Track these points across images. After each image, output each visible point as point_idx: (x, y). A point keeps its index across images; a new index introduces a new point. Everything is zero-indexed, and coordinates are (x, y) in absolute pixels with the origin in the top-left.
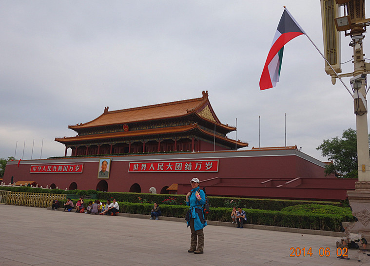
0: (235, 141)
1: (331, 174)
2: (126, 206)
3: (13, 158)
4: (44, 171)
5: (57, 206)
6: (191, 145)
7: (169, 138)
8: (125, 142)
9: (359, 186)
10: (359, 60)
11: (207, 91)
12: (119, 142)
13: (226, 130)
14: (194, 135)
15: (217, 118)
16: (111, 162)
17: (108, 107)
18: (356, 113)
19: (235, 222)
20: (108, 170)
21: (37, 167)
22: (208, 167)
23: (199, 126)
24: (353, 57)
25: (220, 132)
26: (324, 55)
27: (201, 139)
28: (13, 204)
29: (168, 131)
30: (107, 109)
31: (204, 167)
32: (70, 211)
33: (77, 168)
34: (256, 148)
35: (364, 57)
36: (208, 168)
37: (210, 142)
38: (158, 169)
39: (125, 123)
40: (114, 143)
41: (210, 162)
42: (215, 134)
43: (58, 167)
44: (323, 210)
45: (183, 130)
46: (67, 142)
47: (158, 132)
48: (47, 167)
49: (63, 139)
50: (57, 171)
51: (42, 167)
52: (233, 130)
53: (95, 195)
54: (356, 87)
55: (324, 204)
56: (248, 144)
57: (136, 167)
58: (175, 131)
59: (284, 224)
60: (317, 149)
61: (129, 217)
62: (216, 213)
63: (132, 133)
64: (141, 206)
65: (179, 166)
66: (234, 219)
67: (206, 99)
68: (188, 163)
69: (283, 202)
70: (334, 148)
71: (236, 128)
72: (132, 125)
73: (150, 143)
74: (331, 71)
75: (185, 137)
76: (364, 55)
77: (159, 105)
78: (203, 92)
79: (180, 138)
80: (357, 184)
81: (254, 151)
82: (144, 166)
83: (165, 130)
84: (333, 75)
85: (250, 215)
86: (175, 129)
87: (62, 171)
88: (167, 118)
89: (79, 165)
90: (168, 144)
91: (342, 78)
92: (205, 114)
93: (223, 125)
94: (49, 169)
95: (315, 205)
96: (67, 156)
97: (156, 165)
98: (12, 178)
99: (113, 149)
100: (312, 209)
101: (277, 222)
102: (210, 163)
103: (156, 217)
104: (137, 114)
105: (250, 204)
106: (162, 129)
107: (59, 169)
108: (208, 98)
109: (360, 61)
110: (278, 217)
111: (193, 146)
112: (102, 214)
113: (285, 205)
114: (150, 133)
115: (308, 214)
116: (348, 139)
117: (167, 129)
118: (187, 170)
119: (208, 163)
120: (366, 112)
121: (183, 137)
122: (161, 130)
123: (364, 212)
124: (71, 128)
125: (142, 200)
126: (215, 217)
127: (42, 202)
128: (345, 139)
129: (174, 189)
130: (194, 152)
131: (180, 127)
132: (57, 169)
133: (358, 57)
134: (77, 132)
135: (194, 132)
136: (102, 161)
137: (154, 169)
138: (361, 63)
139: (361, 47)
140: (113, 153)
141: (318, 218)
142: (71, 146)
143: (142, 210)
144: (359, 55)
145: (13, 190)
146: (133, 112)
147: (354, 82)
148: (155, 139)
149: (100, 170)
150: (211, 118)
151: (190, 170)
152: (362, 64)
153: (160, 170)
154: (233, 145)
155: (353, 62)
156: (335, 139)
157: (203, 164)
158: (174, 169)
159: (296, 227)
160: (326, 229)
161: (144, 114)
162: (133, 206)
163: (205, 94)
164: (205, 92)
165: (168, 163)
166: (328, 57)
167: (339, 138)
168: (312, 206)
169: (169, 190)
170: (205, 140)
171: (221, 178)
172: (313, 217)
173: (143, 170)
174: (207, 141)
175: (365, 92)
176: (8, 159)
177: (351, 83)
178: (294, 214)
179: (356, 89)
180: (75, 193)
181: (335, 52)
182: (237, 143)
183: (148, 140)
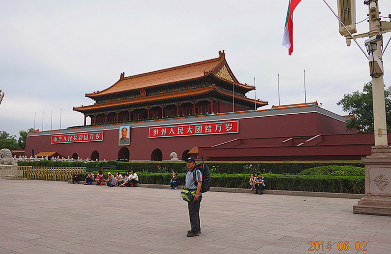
0: (254, 100)
1: (353, 129)
2: (145, 177)
3: (33, 129)
4: (65, 141)
5: (77, 179)
6: (210, 107)
7: (187, 102)
8: (143, 107)
9: (375, 150)
10: (375, 18)
11: (223, 51)
12: (138, 108)
13: (244, 89)
14: (212, 97)
15: (235, 78)
16: (131, 128)
17: (124, 73)
18: (372, 75)
19: (254, 189)
20: (128, 136)
21: (58, 137)
22: (229, 128)
23: (216, 88)
24: (368, 15)
25: (239, 92)
26: (337, 15)
27: (220, 100)
28: (34, 179)
29: (186, 94)
30: (122, 75)
31: (224, 129)
32: (91, 184)
33: (98, 137)
34: (276, 107)
35: (380, 15)
36: (228, 130)
37: (230, 103)
38: (178, 133)
39: (142, 88)
40: (132, 109)
41: (230, 123)
42: (233, 95)
43: (78, 136)
44: (342, 171)
45: (201, 92)
46: (86, 111)
47: (176, 96)
48: (67, 137)
49: (81, 108)
50: (78, 140)
51: (63, 137)
52: (253, 89)
53: (115, 166)
54: (371, 49)
55: (343, 164)
56: (267, 103)
57: (156, 132)
58: (193, 93)
59: (303, 188)
60: (337, 104)
61: (149, 187)
62: (234, 180)
63: (149, 98)
64: (160, 176)
65: (199, 129)
66: (253, 185)
67: (222, 59)
68: (208, 125)
69: (302, 164)
70: (355, 102)
71: (255, 87)
72: (149, 90)
73: (169, 107)
74: (345, 32)
75: (204, 100)
76: (380, 13)
77: (175, 67)
78: (220, 52)
79: (199, 100)
80: (374, 148)
81: (274, 110)
82: (164, 131)
83: (183, 93)
84: (348, 36)
85: (269, 181)
86: (193, 91)
87: (83, 140)
88: (184, 80)
89: (99, 133)
90: (187, 107)
91: (357, 39)
92: (223, 75)
93: (241, 84)
94: (70, 138)
95: (334, 166)
96: (87, 125)
97: (175, 129)
98: (33, 151)
99: (132, 116)
100: (331, 171)
101: (295, 186)
102: (230, 125)
103: (175, 186)
104: (154, 78)
105: (269, 168)
106: (180, 92)
107: (80, 138)
108: (225, 58)
109: (376, 20)
110: (296, 181)
111: (212, 108)
112: (122, 186)
113: (304, 167)
114: (168, 97)
115: (326, 177)
116: (369, 93)
117: (185, 92)
118: (208, 133)
119: (227, 125)
120: (382, 74)
121: (201, 100)
122: (178, 94)
123: (380, 177)
124: (88, 97)
125: (162, 169)
126: (234, 184)
127: (63, 176)
128: (366, 93)
129: (195, 152)
130: (213, 114)
131: (198, 89)
132: (78, 138)
133: (374, 16)
134: (95, 100)
135: (213, 94)
136: (121, 128)
137: (174, 133)
138: (377, 21)
139: (377, 5)
140: (132, 119)
141: (336, 181)
142: (89, 114)
143: (161, 180)
144: (374, 13)
145: (34, 164)
146: (150, 77)
147: (369, 44)
148: (174, 103)
149: (121, 137)
150: (229, 78)
151: (210, 133)
152: (377, 23)
153: (180, 134)
154: (253, 105)
155: (368, 21)
156: (355, 93)
157: (223, 126)
158: (194, 133)
159: (314, 191)
160: (344, 192)
161: (161, 78)
162: (152, 176)
163: (222, 54)
164: (222, 52)
165: (188, 127)
166: (341, 17)
167: (360, 92)
168: (331, 167)
169: (190, 154)
170: (224, 101)
171: (241, 139)
172: (331, 180)
173: (163, 135)
174: (226, 102)
175: (382, 52)
176: (28, 131)
177: (366, 45)
178: (312, 177)
179: (371, 51)
180: (95, 165)
181: (349, 11)
182: (256, 102)
183: (167, 104)
